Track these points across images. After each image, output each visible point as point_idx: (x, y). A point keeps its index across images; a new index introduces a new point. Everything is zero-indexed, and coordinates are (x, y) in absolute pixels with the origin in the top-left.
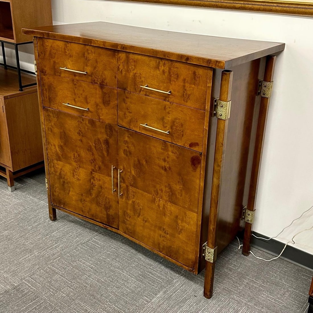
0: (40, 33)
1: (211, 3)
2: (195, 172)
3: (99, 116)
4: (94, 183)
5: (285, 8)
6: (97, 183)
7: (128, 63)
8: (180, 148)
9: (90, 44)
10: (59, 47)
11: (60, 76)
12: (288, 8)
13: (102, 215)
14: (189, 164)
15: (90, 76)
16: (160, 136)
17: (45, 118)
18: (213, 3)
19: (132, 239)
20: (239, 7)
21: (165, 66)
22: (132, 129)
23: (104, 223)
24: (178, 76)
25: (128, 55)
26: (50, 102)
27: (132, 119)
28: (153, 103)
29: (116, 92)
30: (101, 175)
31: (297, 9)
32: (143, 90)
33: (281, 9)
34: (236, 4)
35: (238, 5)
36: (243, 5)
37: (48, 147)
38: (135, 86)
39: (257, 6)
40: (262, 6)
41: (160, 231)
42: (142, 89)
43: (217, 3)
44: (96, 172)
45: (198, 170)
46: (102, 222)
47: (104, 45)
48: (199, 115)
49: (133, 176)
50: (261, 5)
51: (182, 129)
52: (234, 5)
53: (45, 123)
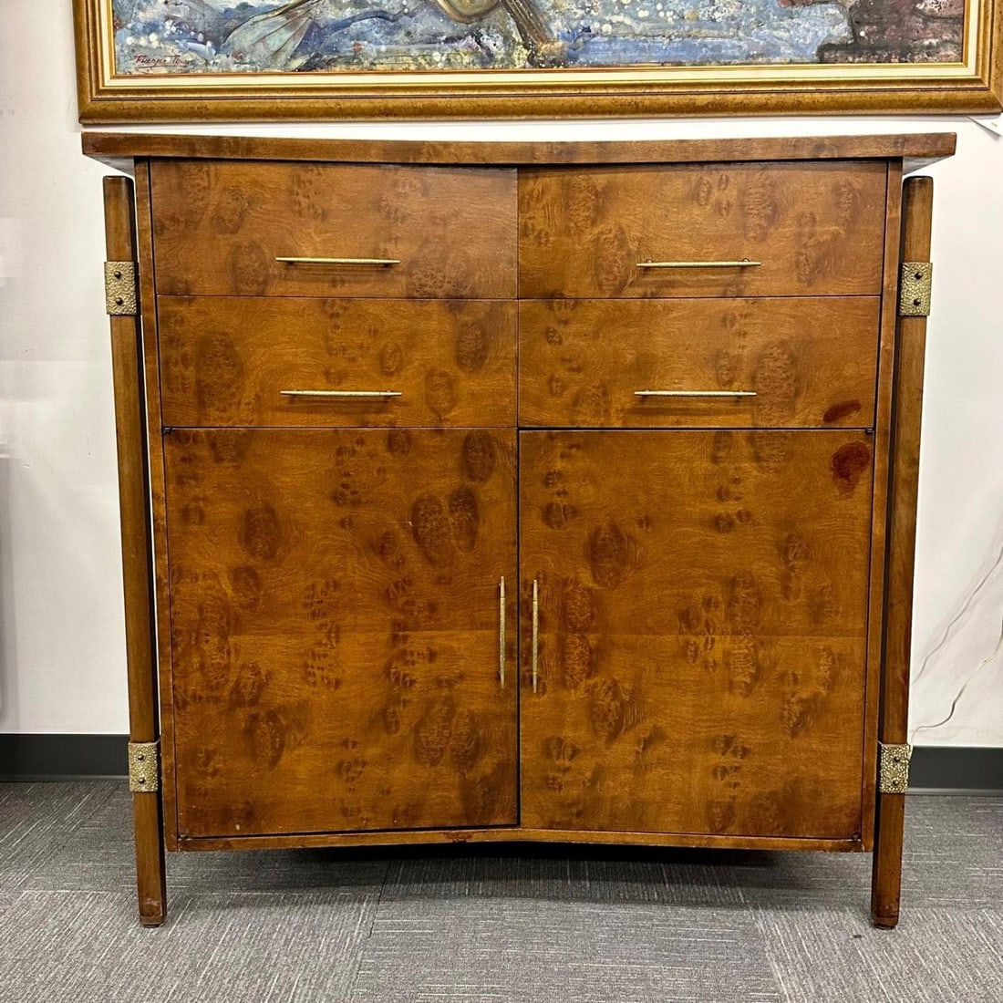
0: (174, 144)
1: (621, 97)
2: (848, 497)
3: (436, 412)
4: (405, 676)
5: (838, 95)
6: (420, 671)
7: (567, 206)
8: (789, 434)
9: (414, 159)
10: (262, 187)
11: (261, 294)
12: (844, 95)
13: (439, 794)
14: (824, 477)
15: (402, 273)
16: (707, 418)
17: (171, 471)
18: (625, 97)
19: (585, 837)
20: (706, 102)
21: (723, 186)
22: (585, 426)
23: (449, 823)
24: (775, 211)
25: (567, 178)
26: (202, 404)
27: (582, 390)
28: (674, 315)
29: (512, 312)
30: (439, 632)
31: (869, 94)
32: (631, 283)
33: (827, 98)
34: (696, 97)
35: (705, 96)
36: (717, 97)
37: (177, 591)
38: (597, 275)
39: (759, 96)
40: (774, 95)
41: (713, 755)
42: (626, 280)
43: (639, 97)
44: (415, 630)
45: (862, 488)
46: (440, 822)
47: (476, 156)
48: (859, 312)
49: (589, 590)
50: (772, 92)
51: (793, 372)
52: (691, 99)
53: (172, 494)
